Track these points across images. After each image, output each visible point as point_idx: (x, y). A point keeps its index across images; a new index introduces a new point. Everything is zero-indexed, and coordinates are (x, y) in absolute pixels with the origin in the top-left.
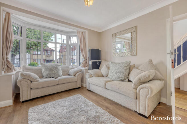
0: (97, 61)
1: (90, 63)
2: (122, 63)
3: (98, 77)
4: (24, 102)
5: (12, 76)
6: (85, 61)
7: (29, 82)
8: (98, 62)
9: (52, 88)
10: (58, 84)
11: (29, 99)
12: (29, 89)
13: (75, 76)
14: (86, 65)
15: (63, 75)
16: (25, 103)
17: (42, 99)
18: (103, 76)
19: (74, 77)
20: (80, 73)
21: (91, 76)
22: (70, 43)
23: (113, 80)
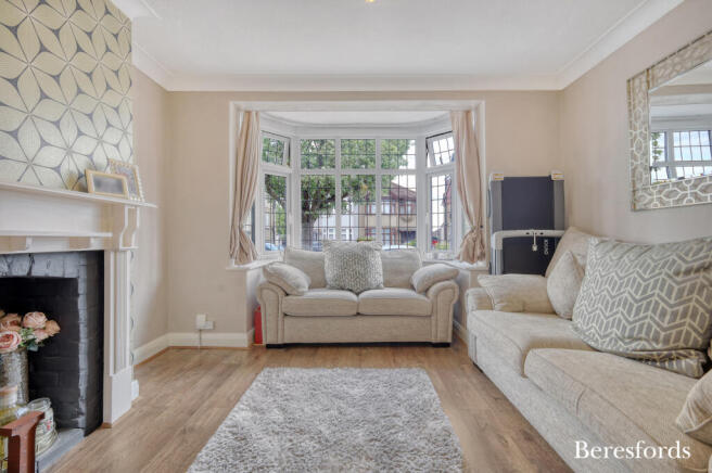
0: (534, 233)
1: (495, 242)
2: (663, 246)
3: (524, 311)
4: (269, 346)
5: (249, 273)
6: (474, 235)
7: (281, 293)
8: (537, 238)
9: (337, 323)
10: (358, 314)
11: (280, 342)
12: (280, 315)
13: (426, 291)
14: (478, 252)
15: (387, 284)
16: (271, 351)
17: (312, 351)
18: (554, 313)
19: (422, 297)
20: (446, 283)
21: (485, 303)
22: (429, 166)
23: (592, 344)
